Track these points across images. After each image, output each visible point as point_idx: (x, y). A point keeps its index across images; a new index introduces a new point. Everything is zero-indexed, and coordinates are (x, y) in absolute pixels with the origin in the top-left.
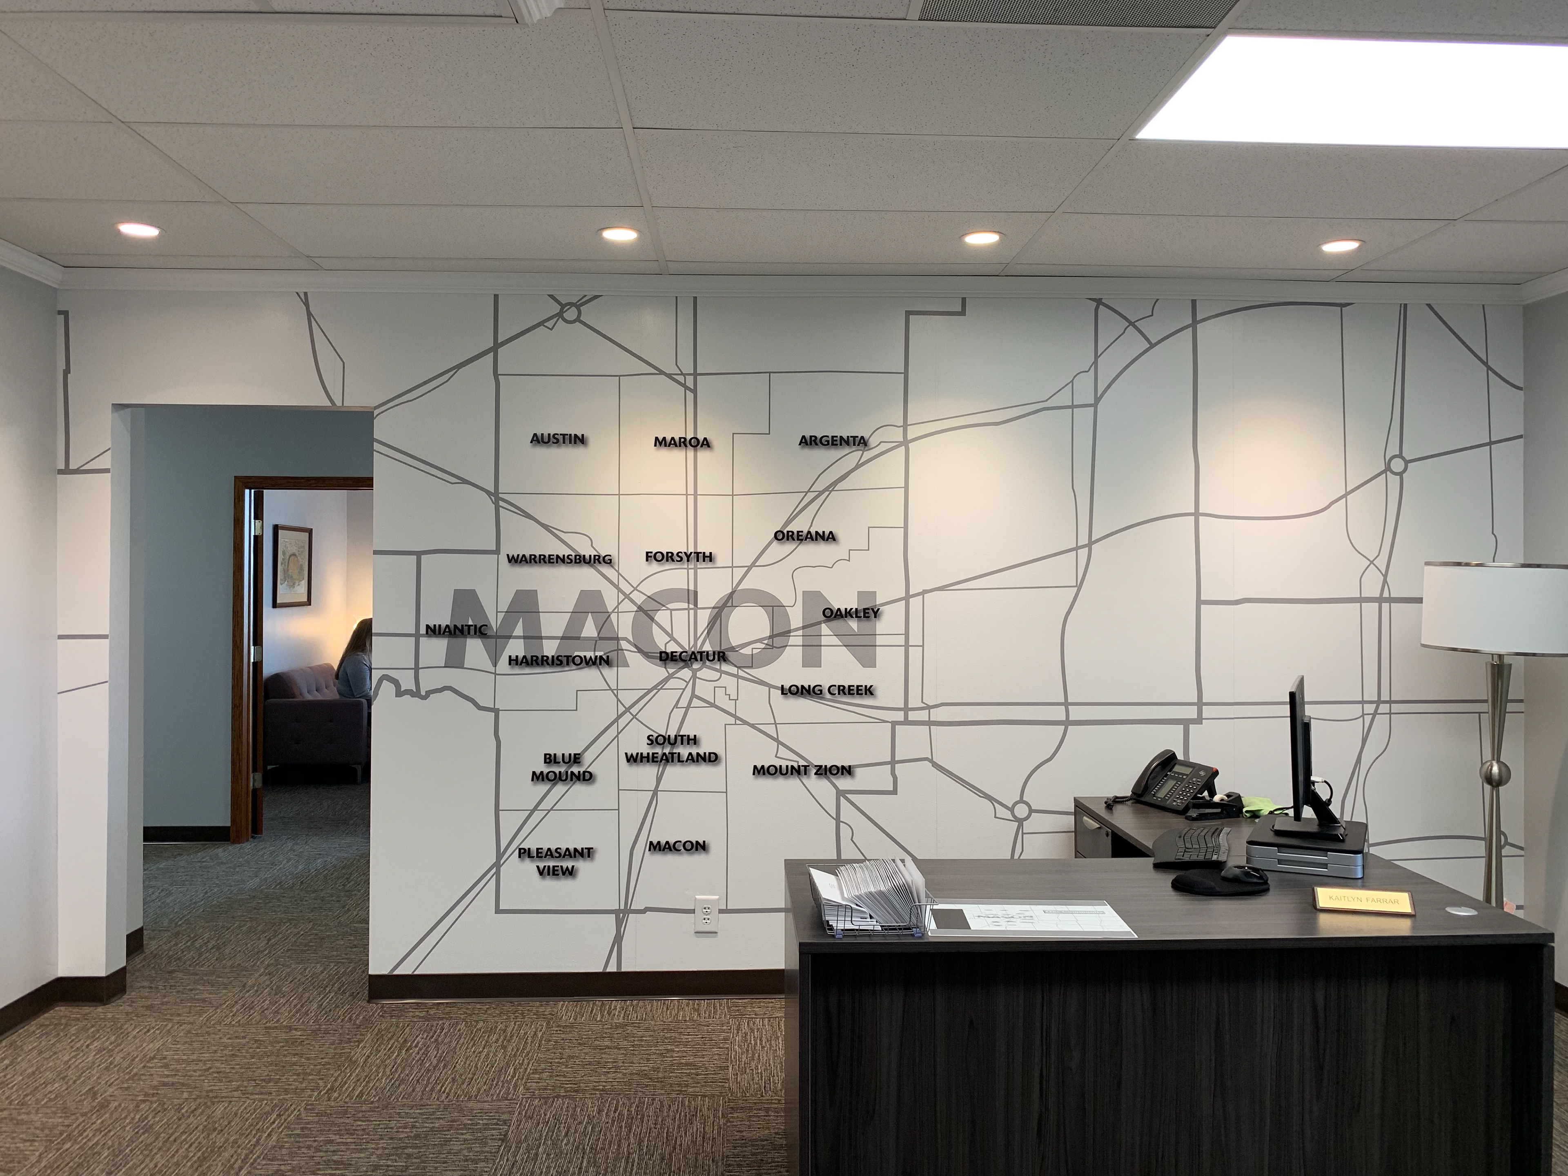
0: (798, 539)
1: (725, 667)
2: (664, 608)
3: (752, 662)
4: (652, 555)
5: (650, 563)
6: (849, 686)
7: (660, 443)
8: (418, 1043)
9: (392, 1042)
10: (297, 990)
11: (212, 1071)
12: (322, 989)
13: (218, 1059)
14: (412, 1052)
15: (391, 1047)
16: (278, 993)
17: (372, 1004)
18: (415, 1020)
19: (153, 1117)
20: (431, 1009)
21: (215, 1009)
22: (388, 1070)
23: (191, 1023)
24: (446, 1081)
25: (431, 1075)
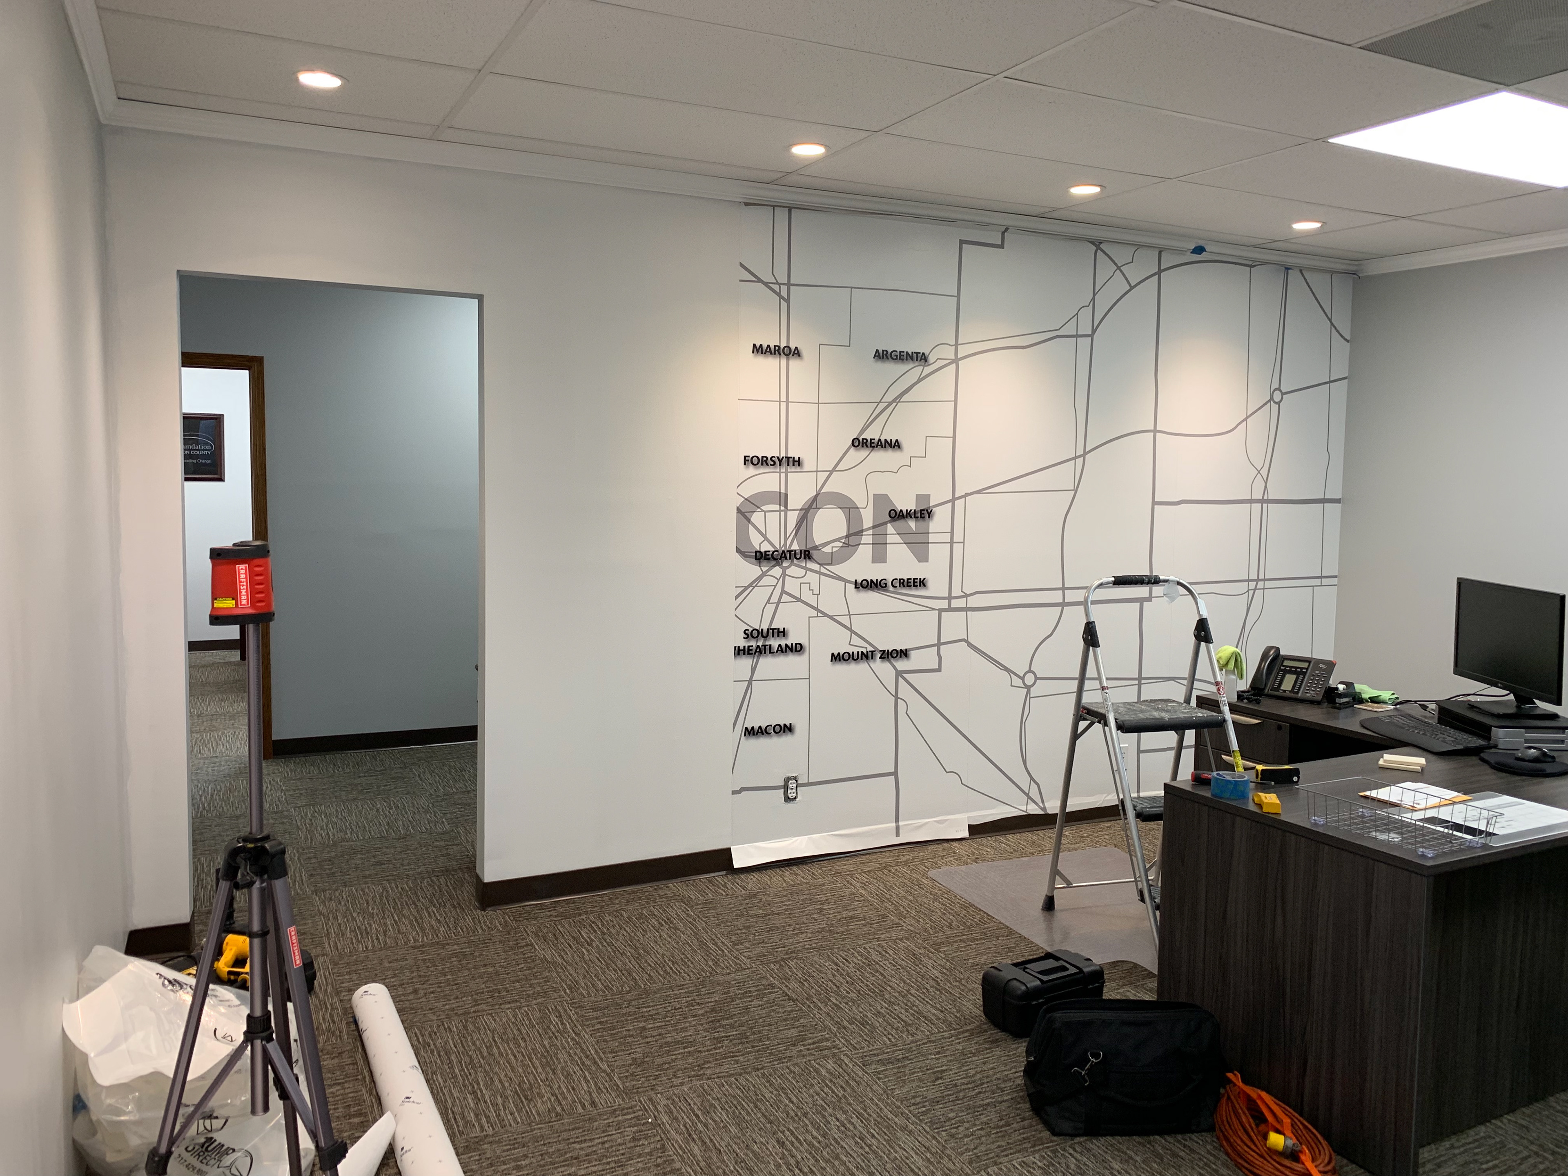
0: (871, 446)
1: (811, 565)
2: (759, 510)
3: (832, 559)
4: (749, 459)
5: (748, 467)
6: (908, 579)
7: (758, 350)
8: (589, 937)
9: (562, 940)
10: (388, 911)
11: (422, 992)
12: (413, 906)
13: (410, 981)
14: (597, 946)
15: (569, 945)
16: (372, 915)
17: (490, 912)
18: (555, 919)
19: (432, 1040)
20: (555, 907)
21: (329, 939)
22: (599, 964)
23: (323, 955)
24: (668, 964)
25: (646, 961)
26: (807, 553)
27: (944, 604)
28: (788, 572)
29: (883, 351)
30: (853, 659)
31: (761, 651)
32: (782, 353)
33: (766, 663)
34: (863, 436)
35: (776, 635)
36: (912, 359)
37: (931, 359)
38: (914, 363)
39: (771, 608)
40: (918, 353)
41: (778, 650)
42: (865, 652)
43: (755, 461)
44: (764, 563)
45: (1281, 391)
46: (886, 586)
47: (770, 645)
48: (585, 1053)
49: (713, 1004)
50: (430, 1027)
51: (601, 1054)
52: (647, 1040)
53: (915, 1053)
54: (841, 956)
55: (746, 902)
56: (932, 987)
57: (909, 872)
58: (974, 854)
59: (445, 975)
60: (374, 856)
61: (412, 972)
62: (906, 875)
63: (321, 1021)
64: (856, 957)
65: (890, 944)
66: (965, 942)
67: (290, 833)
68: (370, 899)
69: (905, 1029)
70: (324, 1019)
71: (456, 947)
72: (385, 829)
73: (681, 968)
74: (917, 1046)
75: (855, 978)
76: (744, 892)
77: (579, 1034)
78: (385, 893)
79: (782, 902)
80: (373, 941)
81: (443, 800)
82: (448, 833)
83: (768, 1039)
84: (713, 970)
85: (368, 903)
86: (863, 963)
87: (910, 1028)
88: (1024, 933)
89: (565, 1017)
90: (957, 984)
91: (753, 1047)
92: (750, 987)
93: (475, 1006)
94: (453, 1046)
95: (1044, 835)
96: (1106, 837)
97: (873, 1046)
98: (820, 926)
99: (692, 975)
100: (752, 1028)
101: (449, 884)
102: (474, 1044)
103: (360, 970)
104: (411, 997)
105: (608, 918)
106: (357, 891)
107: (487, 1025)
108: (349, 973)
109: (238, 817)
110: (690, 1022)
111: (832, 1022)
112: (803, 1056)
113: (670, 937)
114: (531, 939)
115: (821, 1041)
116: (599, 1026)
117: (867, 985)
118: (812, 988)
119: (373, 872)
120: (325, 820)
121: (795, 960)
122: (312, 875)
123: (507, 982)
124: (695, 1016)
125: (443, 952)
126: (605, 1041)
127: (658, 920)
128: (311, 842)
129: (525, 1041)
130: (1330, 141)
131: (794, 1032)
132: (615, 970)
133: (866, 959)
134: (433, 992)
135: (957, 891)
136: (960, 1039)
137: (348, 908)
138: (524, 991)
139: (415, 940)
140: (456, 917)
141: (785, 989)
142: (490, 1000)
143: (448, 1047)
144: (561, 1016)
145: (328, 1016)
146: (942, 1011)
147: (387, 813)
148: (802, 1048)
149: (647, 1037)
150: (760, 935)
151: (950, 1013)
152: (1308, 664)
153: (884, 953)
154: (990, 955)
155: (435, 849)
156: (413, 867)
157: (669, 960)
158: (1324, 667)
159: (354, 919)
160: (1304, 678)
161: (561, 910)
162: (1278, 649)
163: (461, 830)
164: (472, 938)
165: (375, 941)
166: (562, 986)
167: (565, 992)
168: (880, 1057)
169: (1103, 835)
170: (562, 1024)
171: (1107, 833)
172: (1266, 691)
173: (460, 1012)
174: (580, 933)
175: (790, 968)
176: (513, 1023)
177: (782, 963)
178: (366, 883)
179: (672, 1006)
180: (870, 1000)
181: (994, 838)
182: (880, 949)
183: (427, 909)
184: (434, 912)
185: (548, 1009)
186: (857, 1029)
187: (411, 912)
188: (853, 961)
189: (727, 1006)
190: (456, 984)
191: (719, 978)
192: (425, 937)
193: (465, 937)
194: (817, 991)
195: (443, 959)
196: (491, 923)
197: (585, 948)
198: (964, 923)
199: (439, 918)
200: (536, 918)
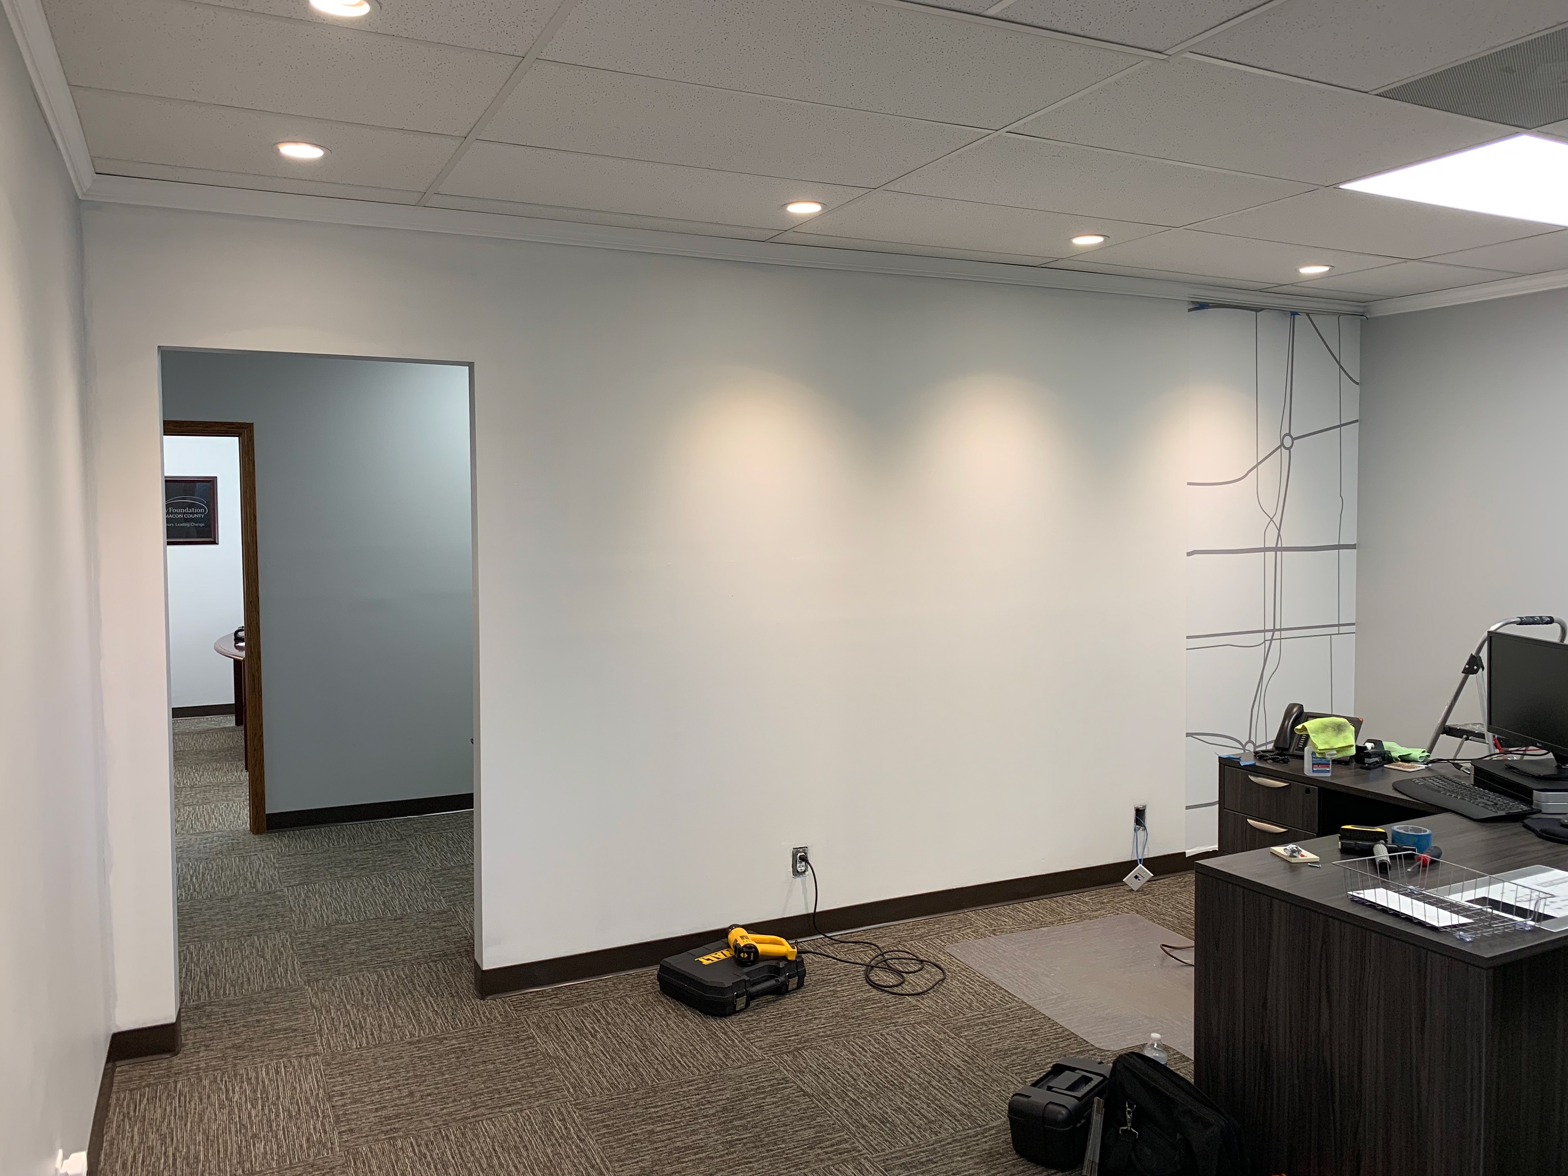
8: (593, 1028)
9: (565, 1032)
10: (383, 1001)
11: (418, 1095)
12: (410, 996)
13: (406, 1082)
14: (602, 1037)
15: (573, 1037)
16: (366, 1008)
17: (489, 1001)
18: (558, 1008)
19: (429, 1151)
20: (556, 994)
21: (321, 1036)
22: (604, 1058)
23: (315, 1055)
24: (676, 1057)
25: (653, 1054)
45: (1291, 437)
48: (590, 1163)
49: (724, 1102)
50: (427, 1135)
51: (608, 1163)
52: (656, 1146)
53: (940, 1154)
54: (857, 1044)
56: (954, 1077)
57: (924, 947)
58: (991, 925)
59: (443, 1075)
60: (369, 940)
61: (408, 1072)
62: (921, 950)
63: (312, 1131)
64: (873, 1045)
65: (908, 1029)
66: (986, 1025)
67: (282, 916)
68: (364, 988)
69: (927, 1127)
70: (315, 1128)
71: (454, 1042)
72: (381, 909)
73: (690, 1062)
74: (941, 1146)
75: (873, 1069)
77: (584, 1140)
78: (380, 981)
80: (367, 1037)
81: (440, 876)
82: (446, 912)
83: (784, 1141)
84: (724, 1063)
85: (362, 994)
86: (881, 1051)
87: (932, 1126)
88: (1047, 1013)
89: (569, 1121)
90: (980, 1073)
91: (768, 1151)
92: (762, 1082)
93: (474, 1109)
94: (450, 1157)
95: (1064, 902)
96: (1127, 902)
97: (895, 1147)
99: (702, 1070)
100: (766, 1129)
101: (447, 970)
102: (473, 1154)
103: (354, 1070)
104: (407, 1100)
105: (612, 1005)
106: (351, 979)
107: (487, 1132)
108: (341, 1074)
109: (229, 899)
110: (700, 1124)
111: (850, 1120)
112: (822, 1160)
113: (678, 1026)
114: (533, 1031)
115: (839, 1143)
116: (605, 1131)
117: (886, 1077)
118: (828, 1081)
119: (368, 958)
120: (319, 901)
121: (809, 1050)
122: (305, 963)
123: (508, 1081)
124: (706, 1116)
125: (441, 1048)
126: (611, 1147)
127: (664, 1007)
128: (305, 925)
129: (527, 1150)
130: (1341, 187)
131: (810, 1133)
132: (621, 1066)
133: (883, 1047)
134: (429, 1095)
135: (976, 968)
136: (986, 1137)
137: (342, 999)
138: (525, 1091)
139: (412, 1035)
140: (454, 1007)
141: (799, 1083)
142: (490, 1102)
143: (445, 1158)
144: (564, 1119)
145: (319, 1126)
146: (966, 1105)
147: (383, 891)
148: (820, 1151)
149: (656, 1142)
150: (771, 1022)
151: (975, 1107)
153: (902, 1040)
154: (1013, 1039)
155: (432, 931)
156: (409, 951)
157: (678, 1052)
159: (348, 1012)
161: (564, 998)
162: (1301, 707)
163: (459, 909)
164: (471, 1031)
165: (370, 1036)
166: (565, 1085)
167: (569, 1092)
168: (903, 1160)
169: (1124, 900)
170: (566, 1128)
171: (1127, 898)
172: (1291, 750)
173: (459, 1117)
174: (584, 1023)
175: (804, 1059)
176: (514, 1129)
177: (796, 1053)
178: (361, 970)
179: (681, 1105)
180: (890, 1094)
181: (1011, 906)
182: (898, 1035)
183: (424, 999)
184: (431, 1002)
185: (551, 1112)
186: (877, 1127)
187: (407, 1003)
188: (869, 1049)
189: (740, 1104)
190: (454, 1085)
191: (730, 1072)
192: (422, 1032)
193: (464, 1030)
194: (833, 1084)
195: (440, 1056)
196: (491, 1014)
197: (589, 1041)
198: (985, 1003)
199: (436, 1008)
200: (537, 1007)
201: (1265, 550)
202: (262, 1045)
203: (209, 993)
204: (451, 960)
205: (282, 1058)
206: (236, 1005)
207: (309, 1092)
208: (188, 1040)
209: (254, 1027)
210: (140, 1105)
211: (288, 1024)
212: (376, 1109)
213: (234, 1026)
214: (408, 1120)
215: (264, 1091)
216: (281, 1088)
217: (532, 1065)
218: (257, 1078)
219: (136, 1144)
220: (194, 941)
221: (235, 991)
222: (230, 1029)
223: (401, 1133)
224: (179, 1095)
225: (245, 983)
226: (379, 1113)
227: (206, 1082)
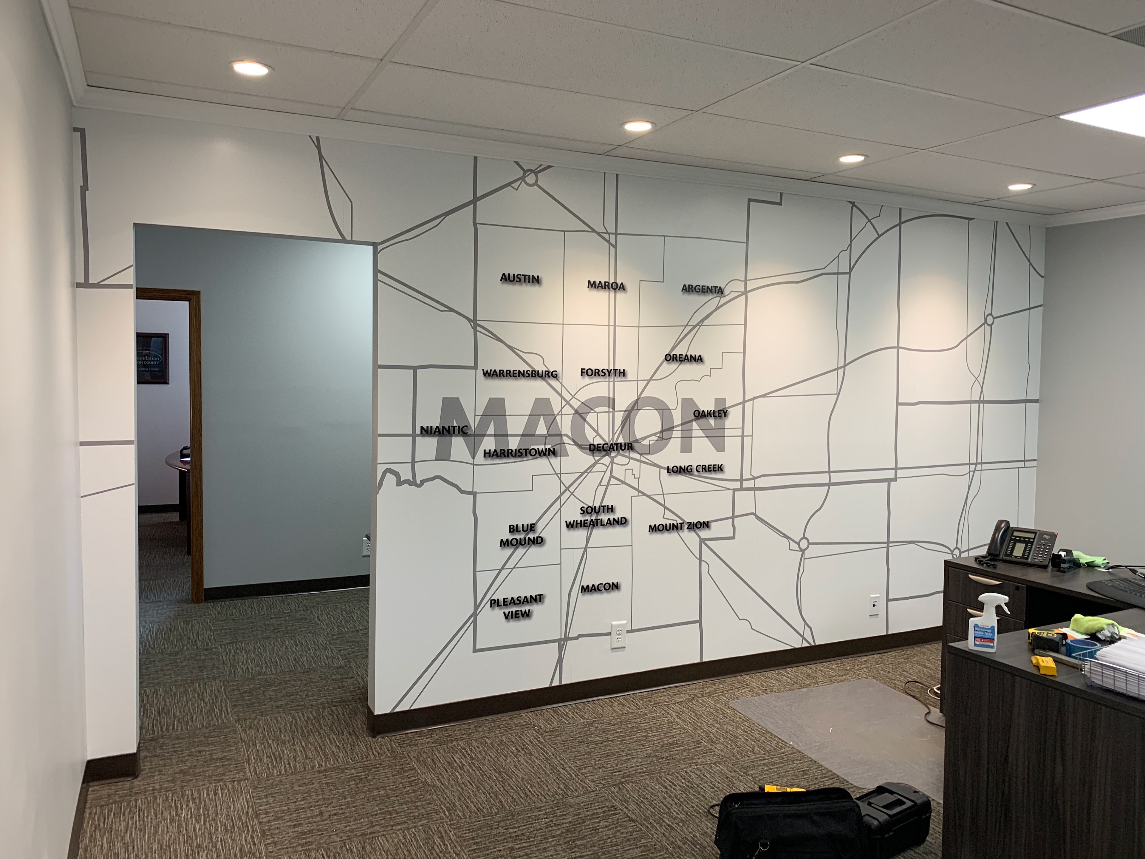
0: (680, 361)
1: (633, 455)
2: (592, 411)
3: (650, 450)
4: (585, 371)
5: (584, 378)
6: (709, 465)
7: (592, 285)
8: (461, 762)
9: (440, 765)
10: (297, 737)
11: (326, 815)
12: (317, 733)
13: (317, 804)
14: (468, 770)
15: (445, 769)
16: (284, 743)
17: (379, 739)
18: (432, 745)
20: (431, 735)
21: (249, 764)
22: (471, 787)
23: (245, 780)
24: (527, 787)
25: (509, 785)
26: (630, 445)
27: (737, 485)
28: (615, 460)
29: (689, 285)
30: (666, 530)
31: (594, 524)
32: (611, 288)
33: (598, 533)
34: (674, 353)
35: (606, 511)
36: (711, 291)
37: (726, 292)
38: (713, 295)
39: (602, 489)
40: (716, 287)
41: (607, 523)
42: (676, 524)
43: (590, 372)
44: (597, 453)
45: (992, 316)
46: (692, 471)
47: (601, 519)
49: (567, 825)
50: (335, 848)
54: (668, 780)
55: (585, 729)
57: (713, 702)
58: (763, 686)
59: (345, 798)
60: (285, 688)
61: (318, 795)
62: (711, 705)
63: (244, 843)
64: (680, 780)
65: (706, 768)
66: (767, 766)
67: (217, 668)
68: (282, 727)
70: (246, 841)
71: (353, 771)
72: (293, 664)
73: (538, 791)
75: (682, 800)
76: (582, 721)
77: (459, 854)
78: (294, 721)
79: (614, 730)
80: (285, 767)
81: (339, 638)
83: (617, 858)
84: (565, 793)
85: (280, 731)
86: (687, 785)
88: (814, 757)
89: (446, 838)
92: (596, 809)
93: (371, 827)
95: (816, 668)
96: (865, 670)
98: (648, 752)
99: (548, 798)
100: (602, 848)
103: (276, 793)
104: (318, 819)
105: (475, 744)
106: (271, 719)
107: (382, 846)
108: (266, 796)
109: (176, 654)
110: (550, 843)
111: (668, 842)
113: (527, 762)
114: (414, 764)
117: (693, 807)
118: (648, 809)
119: (283, 702)
120: (245, 656)
121: (631, 784)
122: (235, 706)
123: (396, 804)
124: (554, 837)
125: (343, 777)
127: (516, 747)
128: (235, 676)
130: (1061, 117)
132: (484, 793)
133: (688, 782)
134: (335, 814)
135: (755, 719)
137: (265, 735)
138: (411, 813)
139: (320, 765)
140: (352, 743)
141: (625, 810)
142: (383, 821)
144: (442, 837)
145: (249, 839)
147: (294, 649)
150: (599, 760)
152: (1034, 535)
153: (703, 777)
154: (789, 778)
155: (332, 682)
156: (316, 698)
157: (528, 783)
158: (1048, 537)
159: (269, 745)
160: (1032, 546)
161: (437, 737)
162: (1008, 522)
163: (353, 665)
164: (366, 763)
165: (287, 766)
166: (442, 808)
167: (445, 814)
169: (863, 668)
170: (444, 844)
171: (865, 666)
172: (1001, 556)
173: (359, 833)
174: (453, 758)
175: (627, 790)
176: (403, 844)
177: (621, 786)
178: (279, 712)
179: (534, 827)
180: (697, 821)
181: (777, 671)
182: (699, 773)
183: (328, 736)
184: (334, 739)
185: (431, 830)
186: (690, 849)
187: (315, 739)
188: (678, 784)
189: (580, 827)
190: (354, 807)
191: (570, 800)
192: (328, 763)
193: (360, 762)
194: (652, 812)
195: (343, 783)
196: (381, 749)
197: (458, 772)
198: (764, 748)
199: (338, 744)
200: (417, 745)
201: (971, 402)
202: (203, 771)
203: (162, 728)
204: (348, 705)
205: (219, 782)
206: (182, 739)
207: (241, 811)
208: (145, 766)
209: (197, 756)
210: (108, 818)
211: (223, 755)
212: (294, 825)
213: (181, 756)
214: (320, 835)
215: (206, 809)
216: (219, 807)
217: (414, 791)
218: (200, 798)
219: (105, 851)
220: (150, 687)
221: (182, 727)
222: (178, 757)
223: (314, 846)
224: (139, 810)
225: (190, 721)
226: (296, 829)
227: (160, 801)
